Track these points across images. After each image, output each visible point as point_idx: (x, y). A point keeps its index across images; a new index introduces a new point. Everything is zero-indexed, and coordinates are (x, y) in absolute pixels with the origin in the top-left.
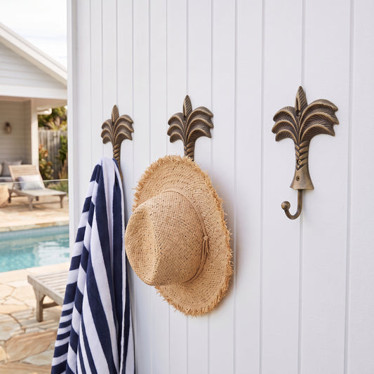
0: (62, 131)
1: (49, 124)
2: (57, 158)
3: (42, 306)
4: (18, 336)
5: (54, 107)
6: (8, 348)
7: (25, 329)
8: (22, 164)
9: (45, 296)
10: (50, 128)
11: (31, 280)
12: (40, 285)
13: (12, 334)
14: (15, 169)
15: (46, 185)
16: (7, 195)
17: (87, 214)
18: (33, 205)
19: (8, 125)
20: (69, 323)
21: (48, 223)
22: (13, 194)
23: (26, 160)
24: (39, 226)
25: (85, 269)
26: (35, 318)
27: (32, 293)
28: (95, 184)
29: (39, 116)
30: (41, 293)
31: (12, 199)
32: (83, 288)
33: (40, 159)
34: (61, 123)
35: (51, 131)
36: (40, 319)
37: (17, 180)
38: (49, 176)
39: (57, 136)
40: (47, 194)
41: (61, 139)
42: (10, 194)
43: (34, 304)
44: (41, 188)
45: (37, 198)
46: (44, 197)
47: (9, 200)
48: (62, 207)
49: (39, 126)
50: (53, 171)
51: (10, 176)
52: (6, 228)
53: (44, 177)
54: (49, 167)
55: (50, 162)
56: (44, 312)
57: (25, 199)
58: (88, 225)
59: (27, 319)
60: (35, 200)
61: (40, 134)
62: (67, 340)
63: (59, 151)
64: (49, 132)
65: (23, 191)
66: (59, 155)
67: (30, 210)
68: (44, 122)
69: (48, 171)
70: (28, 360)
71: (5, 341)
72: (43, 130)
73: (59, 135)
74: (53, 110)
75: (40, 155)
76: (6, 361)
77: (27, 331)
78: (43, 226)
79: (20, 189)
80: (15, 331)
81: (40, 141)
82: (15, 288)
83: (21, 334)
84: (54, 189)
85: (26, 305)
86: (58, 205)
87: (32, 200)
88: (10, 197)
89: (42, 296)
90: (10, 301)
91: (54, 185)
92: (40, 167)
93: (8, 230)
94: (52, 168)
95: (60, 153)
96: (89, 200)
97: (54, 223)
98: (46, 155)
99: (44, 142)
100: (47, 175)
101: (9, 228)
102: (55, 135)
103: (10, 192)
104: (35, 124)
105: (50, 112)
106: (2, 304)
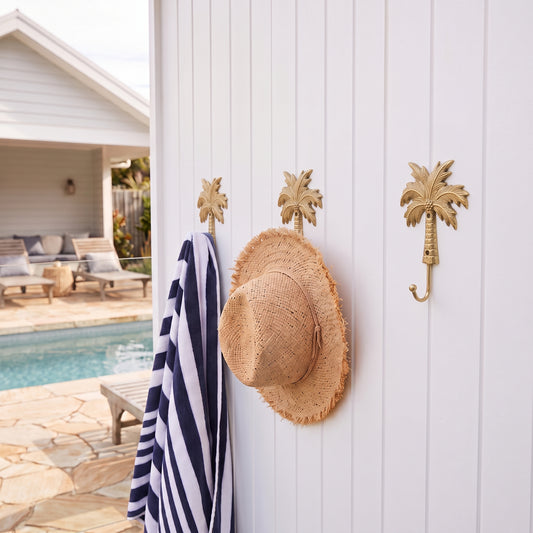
0: (144, 191)
1: (126, 181)
2: (138, 228)
3: (120, 424)
4: (89, 462)
5: (135, 157)
6: (76, 477)
7: (97, 454)
8: (90, 236)
9: (123, 411)
10: (128, 186)
11: (105, 390)
12: (117, 396)
13: (80, 459)
14: (81, 243)
15: (124, 266)
16: (70, 280)
17: (174, 300)
18: (104, 292)
19: (70, 182)
20: (152, 436)
21: (126, 317)
22: (79, 278)
23: (96, 233)
24: (113, 321)
25: (171, 368)
26: (110, 440)
27: (106, 407)
28: (184, 264)
29: (113, 170)
30: (118, 407)
31: (77, 284)
32: (169, 392)
33: (115, 230)
34: (143, 180)
35: (130, 190)
36: (118, 440)
37: (84, 258)
38: (128, 254)
39: (138, 198)
40: (125, 278)
41: (143, 202)
42: (75, 277)
43: (109, 422)
44: (117, 270)
45: (112, 283)
46: (121, 281)
47: (74, 286)
48: (145, 296)
49: (113, 184)
50: (132, 246)
51: (74, 253)
52: (70, 323)
53: (120, 254)
54: (128, 241)
55: (128, 234)
56: (122, 433)
57: (95, 285)
58: (175, 314)
59: (101, 440)
60: (108, 286)
61: (114, 194)
62: (150, 456)
63: (141, 218)
64: (127, 191)
65: (92, 274)
66: (141, 225)
67: (102, 300)
68: (119, 178)
69: (126, 245)
70: (101, 492)
71: (73, 468)
72: (118, 190)
73: (140, 196)
74: (132, 162)
75: (114, 225)
76: (74, 493)
77: (101, 455)
78: (121, 321)
79: (88, 271)
80: (86, 456)
81: (115, 204)
82: (84, 401)
83: (92, 459)
84: (135, 271)
85: (98, 422)
86: (140, 294)
87: (104, 286)
88: (75, 281)
89: (119, 411)
90: (79, 418)
91: (135, 266)
92: (115, 242)
93: (72, 326)
94: (131, 242)
95: (143, 220)
96: (176, 283)
97: (134, 317)
98: (124, 224)
99: (120, 206)
100: (124, 251)
101: (74, 323)
102: (135, 196)
103: (75, 275)
104: (107, 181)
105: (128, 164)
106: (68, 422)
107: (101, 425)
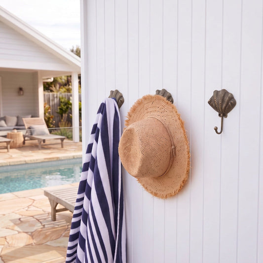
0: (61, 93)
1: (51, 88)
2: (57, 113)
3: (55, 211)
4: (40, 229)
5: (55, 76)
6: (34, 237)
7: (44, 225)
8: (32, 117)
9: (57, 204)
10: (52, 91)
11: (47, 194)
12: (54, 196)
13: (35, 228)
14: (27, 121)
15: (50, 132)
16: (22, 139)
18: (41, 145)
19: (21, 89)
21: (53, 158)
22: (26, 138)
23: (35, 115)
24: (46, 160)
26: (50, 219)
27: (48, 203)
29: (44, 83)
30: (54, 202)
31: (26, 142)
33: (45, 114)
34: (60, 88)
35: (53, 93)
36: (54, 219)
37: (29, 128)
38: (52, 126)
39: (57, 97)
40: (50, 138)
41: (60, 99)
42: (24, 138)
43: (49, 209)
44: (47, 134)
45: (44, 141)
46: (50, 140)
47: (24, 143)
48: (62, 147)
49: (44, 90)
50: (54, 122)
51: (24, 125)
52: (23, 161)
53: (48, 126)
54: (52, 119)
55: (52, 115)
56: (57, 215)
57: (36, 142)
59: (45, 219)
60: (42, 142)
61: (44, 95)
62: (80, 217)
63: (58, 107)
64: (51, 94)
65: (34, 136)
66: (59, 111)
67: (39, 150)
68: (47, 87)
69: (51, 122)
70: (48, 243)
71: (32, 232)
72: (47, 93)
74: (54, 78)
75: (45, 111)
76: (33, 244)
77: (46, 226)
78: (50, 160)
79: (32, 134)
80: (38, 226)
81: (45, 101)
82: (34, 200)
83: (41, 228)
84: (56, 134)
85: (43, 210)
86: (60, 146)
87: (41, 142)
88: (25, 140)
89: (55, 204)
90: (32, 208)
91: (56, 132)
92: (45, 119)
93: (24, 163)
95: (60, 109)
97: (58, 158)
98: (50, 110)
99: (47, 101)
100: (50, 125)
101: (25, 161)
102: (55, 96)
103: (24, 137)
104: (41, 89)
105: (52, 80)
106: (27, 210)
107: (45, 211)
